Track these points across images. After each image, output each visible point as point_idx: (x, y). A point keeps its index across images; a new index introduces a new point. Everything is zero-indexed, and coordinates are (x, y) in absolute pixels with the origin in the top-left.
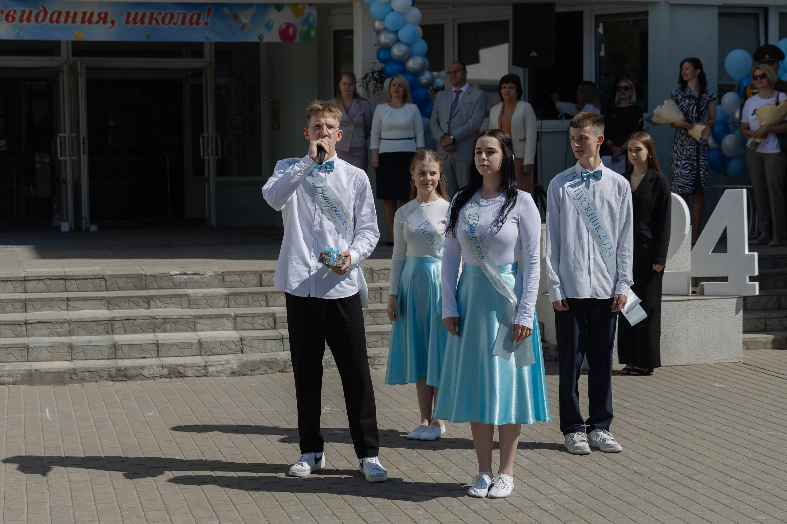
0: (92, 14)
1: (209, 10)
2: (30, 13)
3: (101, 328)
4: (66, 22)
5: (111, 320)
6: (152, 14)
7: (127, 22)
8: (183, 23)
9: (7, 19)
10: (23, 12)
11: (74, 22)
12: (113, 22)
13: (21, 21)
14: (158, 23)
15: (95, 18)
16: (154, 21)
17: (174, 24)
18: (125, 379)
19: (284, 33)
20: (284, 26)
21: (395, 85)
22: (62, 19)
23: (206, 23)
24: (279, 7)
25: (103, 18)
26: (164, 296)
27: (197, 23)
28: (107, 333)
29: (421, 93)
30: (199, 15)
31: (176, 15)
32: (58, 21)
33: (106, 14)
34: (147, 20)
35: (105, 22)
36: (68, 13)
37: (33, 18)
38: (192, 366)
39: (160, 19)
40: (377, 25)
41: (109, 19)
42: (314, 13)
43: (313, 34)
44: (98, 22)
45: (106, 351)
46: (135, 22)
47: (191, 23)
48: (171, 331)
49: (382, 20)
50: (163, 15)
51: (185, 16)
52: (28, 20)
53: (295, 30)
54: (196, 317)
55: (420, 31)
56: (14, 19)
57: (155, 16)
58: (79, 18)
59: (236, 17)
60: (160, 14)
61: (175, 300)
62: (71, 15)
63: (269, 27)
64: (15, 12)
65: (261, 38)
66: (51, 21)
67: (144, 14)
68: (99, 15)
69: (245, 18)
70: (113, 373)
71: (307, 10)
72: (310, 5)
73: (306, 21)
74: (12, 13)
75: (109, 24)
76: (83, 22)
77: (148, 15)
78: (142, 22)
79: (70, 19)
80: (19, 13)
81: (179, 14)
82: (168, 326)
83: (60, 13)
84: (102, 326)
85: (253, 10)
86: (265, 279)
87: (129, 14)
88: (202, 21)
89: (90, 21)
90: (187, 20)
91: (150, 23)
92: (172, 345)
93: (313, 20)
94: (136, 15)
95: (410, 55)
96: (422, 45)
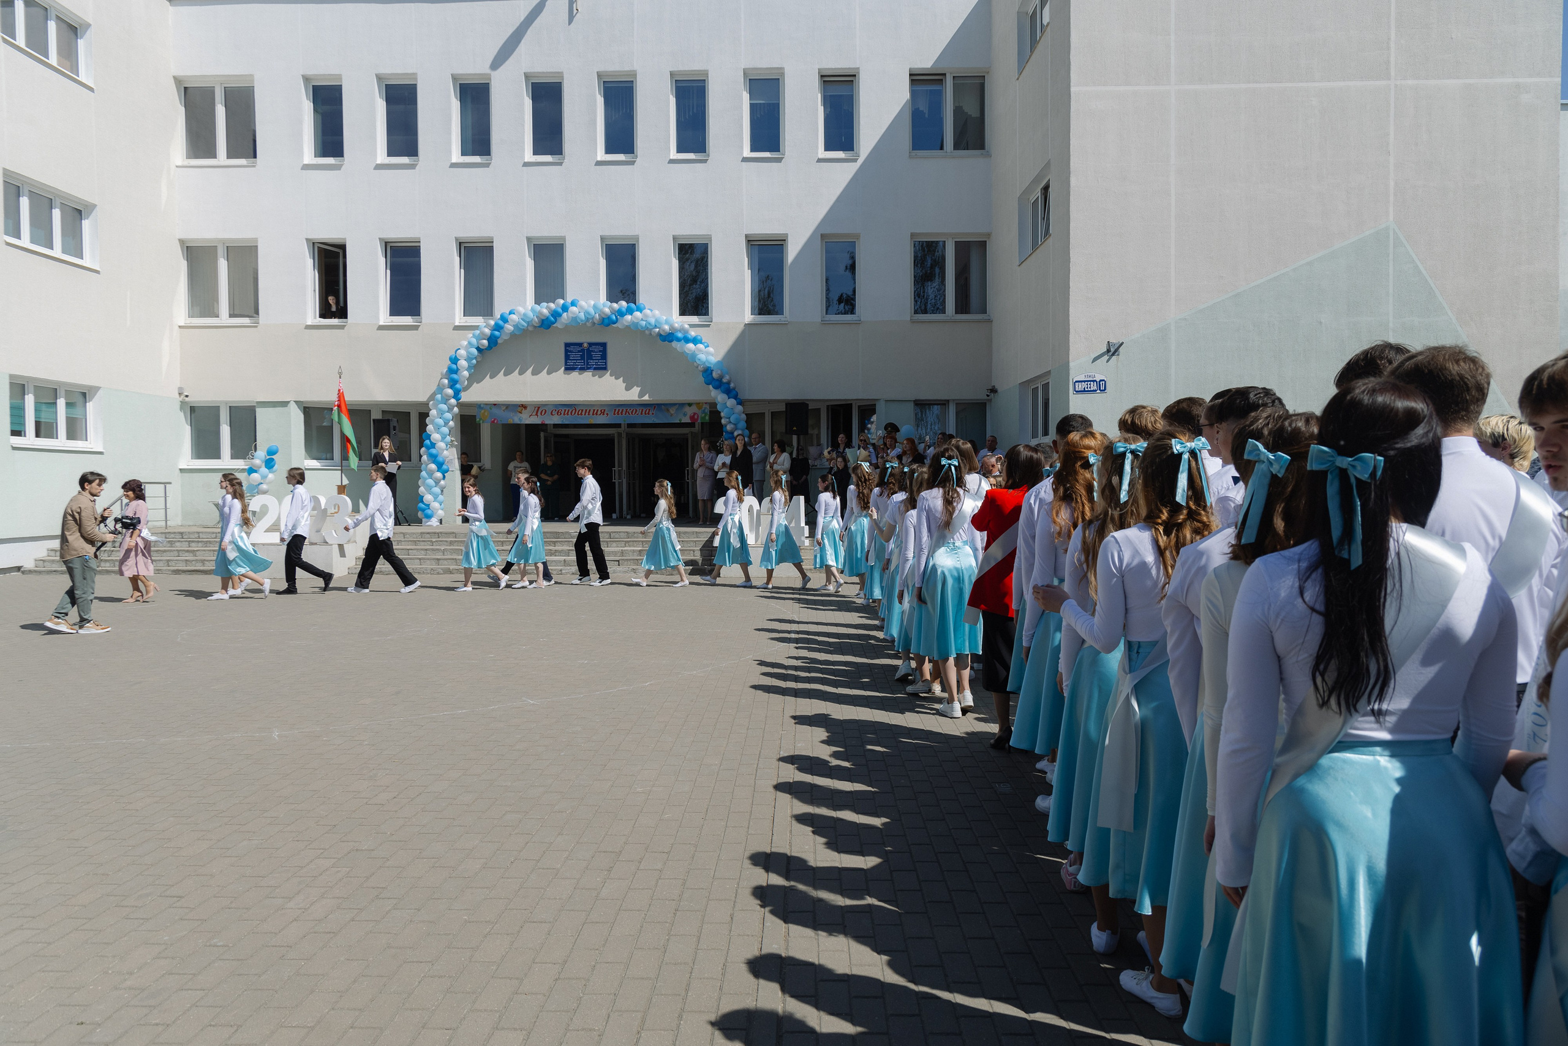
0: (598, 410)
1: (655, 407)
2: (569, 410)
4: (585, 415)
6: (627, 410)
7: (614, 414)
8: (642, 414)
9: (558, 414)
10: (565, 410)
11: (589, 414)
12: (607, 414)
13: (564, 414)
15: (599, 412)
16: (627, 414)
17: (637, 415)
19: (692, 418)
20: (692, 414)
22: (583, 413)
23: (653, 414)
24: (690, 405)
25: (603, 413)
26: (562, 541)
27: (648, 414)
30: (649, 410)
31: (638, 411)
32: (581, 414)
33: (605, 410)
34: (624, 413)
35: (603, 414)
36: (586, 410)
37: (570, 413)
38: (555, 570)
41: (605, 413)
42: (708, 407)
43: (707, 418)
44: (600, 415)
46: (618, 414)
47: (645, 414)
48: (558, 556)
51: (642, 410)
52: (567, 415)
53: (698, 416)
54: (569, 550)
55: (744, 416)
56: (561, 414)
58: (591, 413)
59: (668, 410)
60: (631, 410)
61: (566, 543)
62: (588, 411)
63: (685, 415)
65: (679, 421)
66: (578, 415)
67: (623, 410)
68: (601, 411)
69: (672, 411)
71: (704, 406)
72: (706, 403)
73: (704, 412)
74: (560, 411)
75: (605, 415)
76: (593, 414)
77: (625, 410)
78: (622, 412)
79: (587, 413)
80: (563, 411)
81: (640, 409)
82: (557, 554)
83: (582, 410)
85: (677, 406)
86: (612, 535)
87: (615, 410)
88: (651, 412)
89: (596, 415)
90: (644, 412)
92: (553, 561)
93: (708, 411)
94: (619, 410)
95: (736, 429)
96: (743, 424)
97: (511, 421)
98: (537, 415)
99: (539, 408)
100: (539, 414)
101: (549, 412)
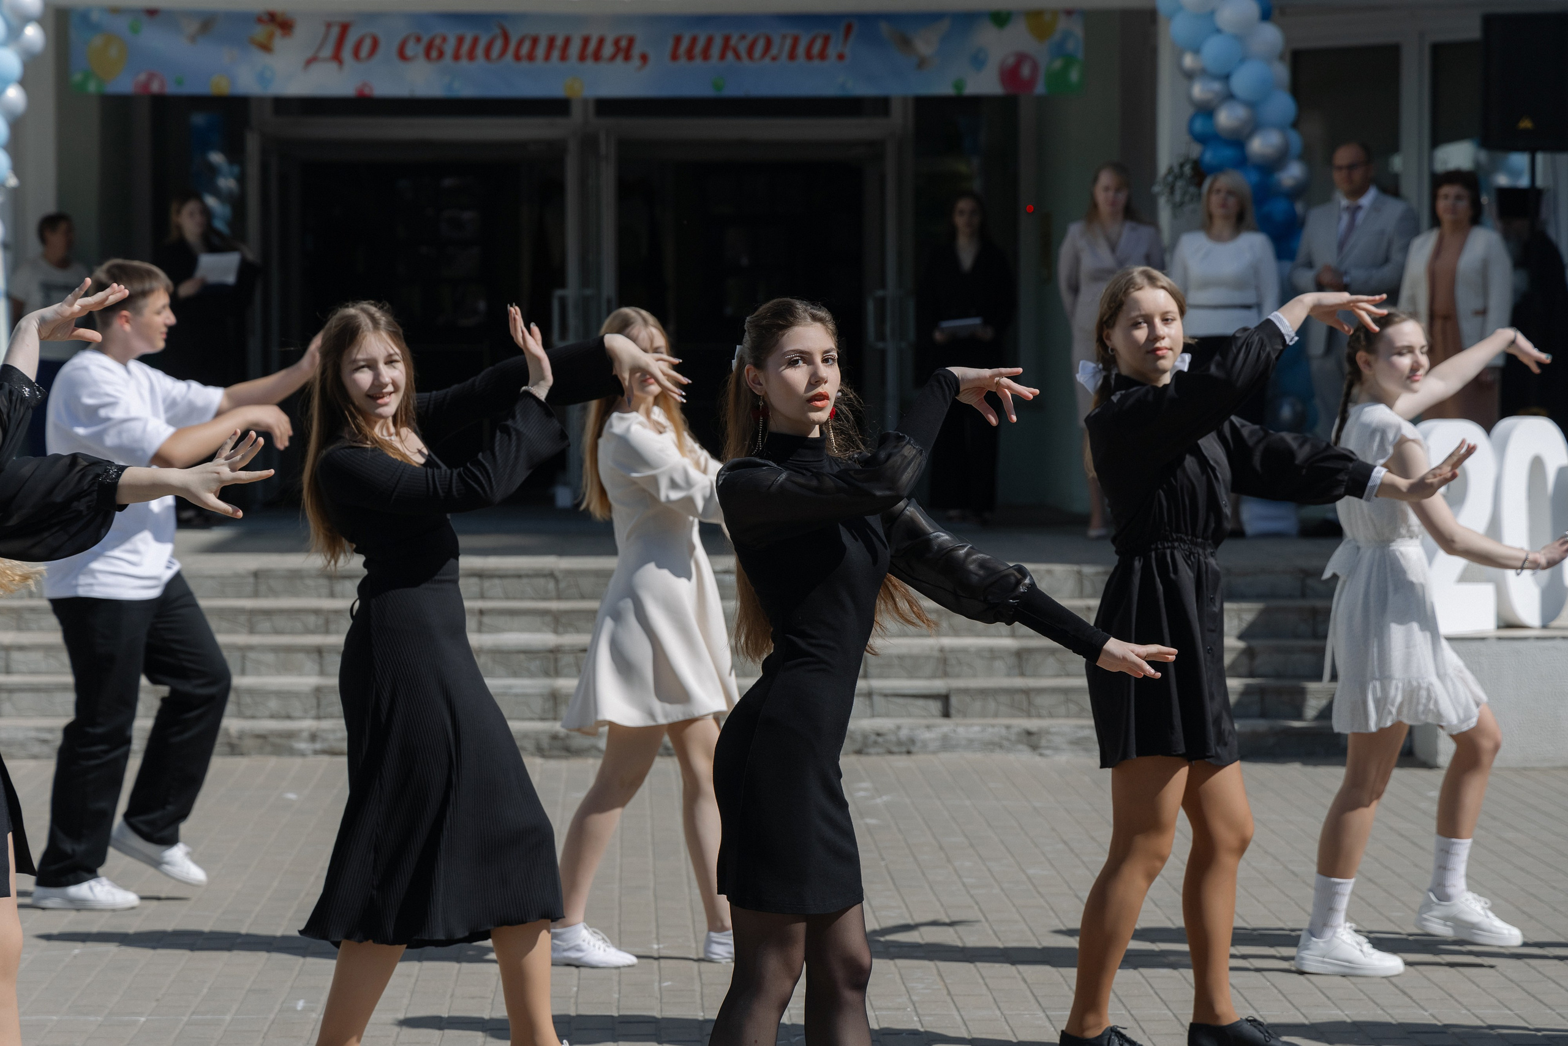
0: (601, 41)
1: (849, 29)
2: (475, 41)
3: (535, 665)
4: (547, 57)
5: (555, 652)
6: (727, 40)
7: (674, 57)
8: (792, 56)
9: (427, 56)
10: (460, 40)
11: (563, 57)
12: (644, 58)
13: (457, 57)
14: (738, 56)
15: (608, 50)
16: (730, 55)
17: (774, 59)
18: (564, 753)
19: (1010, 75)
20: (1011, 61)
21: (1218, 191)
22: (541, 51)
23: (841, 57)
24: (1000, 19)
25: (624, 50)
27: (822, 56)
28: (547, 674)
29: (1278, 208)
31: (776, 41)
32: (531, 57)
33: (631, 41)
34: (715, 51)
35: (627, 57)
36: (552, 41)
37: (480, 51)
39: (743, 48)
40: (1188, 61)
41: (636, 51)
42: (1078, 30)
43: (1074, 75)
44: (613, 58)
45: (538, 705)
46: (690, 56)
47: (809, 56)
49: (1196, 51)
50: (750, 37)
51: (796, 41)
52: (471, 56)
53: (1035, 69)
55: (1284, 70)
56: (441, 54)
57: (733, 42)
58: (574, 49)
59: (906, 42)
60: (743, 37)
62: (559, 42)
63: (978, 61)
64: (444, 39)
65: (959, 85)
66: (517, 57)
67: (710, 41)
68: (617, 42)
69: (925, 44)
70: (545, 742)
71: (1063, 24)
72: (1069, 13)
73: (1059, 49)
74: (438, 42)
75: (636, 62)
76: (582, 57)
77: (719, 41)
78: (706, 55)
79: (556, 54)
80: (452, 41)
81: (784, 37)
83: (535, 41)
84: (538, 663)
85: (944, 26)
87: (678, 40)
88: (832, 51)
89: (597, 56)
90: (801, 50)
91: (723, 56)
93: (1076, 45)
94: (694, 40)
95: (1254, 126)
96: (1283, 105)
97: (219, 85)
98: (337, 57)
99: (345, 28)
100: (347, 53)
101: (389, 48)
